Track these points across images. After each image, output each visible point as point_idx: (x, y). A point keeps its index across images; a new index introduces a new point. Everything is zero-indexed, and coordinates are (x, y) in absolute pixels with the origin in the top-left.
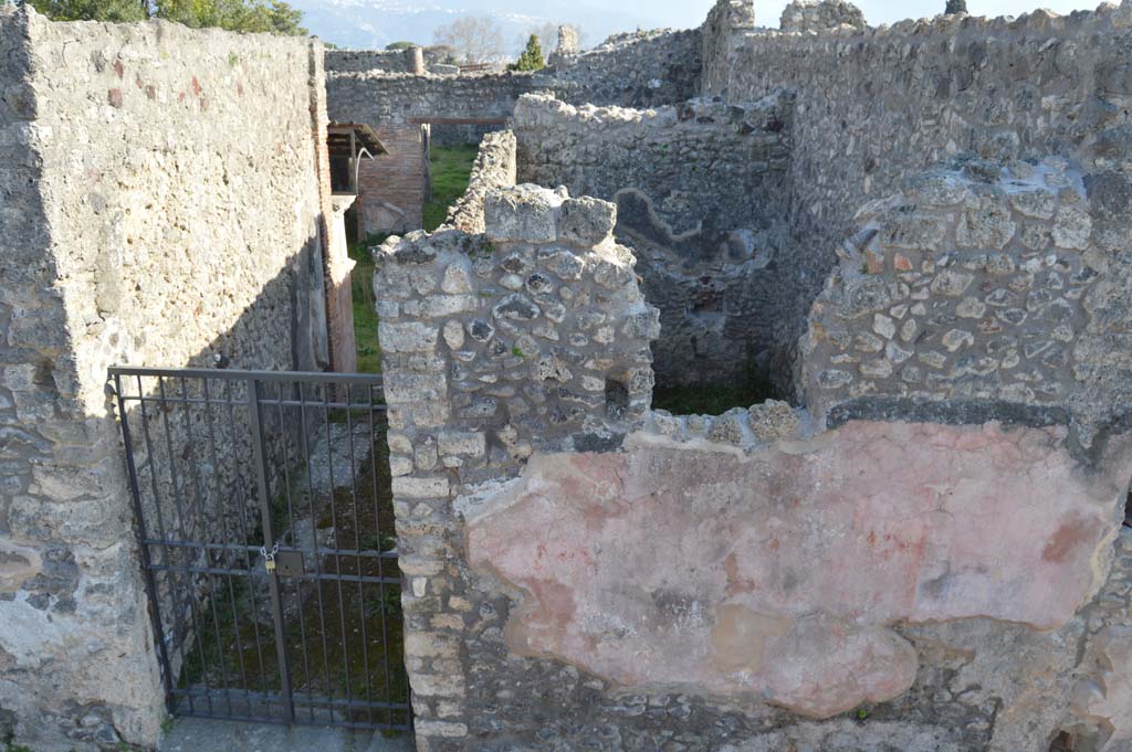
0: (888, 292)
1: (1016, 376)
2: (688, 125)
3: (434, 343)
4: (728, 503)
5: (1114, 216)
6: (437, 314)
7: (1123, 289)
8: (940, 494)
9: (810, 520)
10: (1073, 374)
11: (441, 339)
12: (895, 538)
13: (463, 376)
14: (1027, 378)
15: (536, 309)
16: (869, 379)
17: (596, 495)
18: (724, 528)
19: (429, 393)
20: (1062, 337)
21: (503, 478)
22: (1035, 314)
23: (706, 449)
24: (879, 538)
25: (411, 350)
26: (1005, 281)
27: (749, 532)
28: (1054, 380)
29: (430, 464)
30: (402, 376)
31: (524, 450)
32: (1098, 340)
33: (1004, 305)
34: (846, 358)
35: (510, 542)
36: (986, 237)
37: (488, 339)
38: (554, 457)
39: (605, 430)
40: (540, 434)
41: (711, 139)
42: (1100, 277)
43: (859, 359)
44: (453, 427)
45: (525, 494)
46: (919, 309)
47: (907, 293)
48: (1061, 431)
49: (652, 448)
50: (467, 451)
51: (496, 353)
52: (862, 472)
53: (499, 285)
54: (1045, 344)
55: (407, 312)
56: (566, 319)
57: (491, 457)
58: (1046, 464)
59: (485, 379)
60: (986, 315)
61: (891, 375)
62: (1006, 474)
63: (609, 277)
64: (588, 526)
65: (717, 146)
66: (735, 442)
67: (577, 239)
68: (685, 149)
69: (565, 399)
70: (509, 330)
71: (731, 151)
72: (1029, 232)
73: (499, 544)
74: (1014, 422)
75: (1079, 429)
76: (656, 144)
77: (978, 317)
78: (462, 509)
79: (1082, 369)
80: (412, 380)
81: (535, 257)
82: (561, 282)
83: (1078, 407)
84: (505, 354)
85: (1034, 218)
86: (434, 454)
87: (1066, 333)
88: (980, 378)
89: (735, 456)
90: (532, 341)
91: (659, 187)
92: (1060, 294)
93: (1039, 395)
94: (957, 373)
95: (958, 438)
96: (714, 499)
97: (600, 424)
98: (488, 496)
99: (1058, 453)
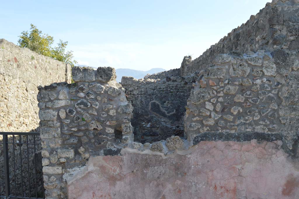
0: (209, 94)
1: (260, 123)
2: (169, 83)
3: (56, 117)
4: (160, 174)
5: (283, 64)
6: (57, 107)
7: (292, 89)
8: (239, 169)
9: (191, 181)
10: (280, 121)
11: (58, 116)
12: (224, 187)
13: (66, 128)
14: (264, 123)
15: (89, 104)
16: (207, 126)
17: (112, 172)
18: (159, 185)
19: (55, 135)
20: (274, 107)
21: (80, 166)
22: (262, 99)
23: (150, 154)
24: (218, 188)
25: (49, 120)
26: (249, 88)
27: (169, 186)
28: (274, 124)
29: (55, 161)
30: (46, 129)
31: (87, 155)
32: (287, 108)
33: (251, 97)
34: (197, 118)
35: (83, 191)
36: (240, 73)
37: (73, 115)
38: (96, 157)
39: (115, 147)
40: (92, 150)
41: (176, 86)
42: (283, 85)
43: (202, 118)
44: (63, 148)
45: (87, 172)
46: (221, 99)
47: (216, 93)
48: (280, 143)
49: (131, 153)
50: (67, 156)
51: (76, 120)
52: (208, 161)
53: (77, 96)
54: (268, 110)
55: (47, 106)
56: (99, 107)
57: (76, 158)
58: (276, 156)
59: (73, 129)
60: (245, 100)
61: (214, 124)
62: (262, 160)
63: (113, 92)
64: (110, 185)
65: (178, 88)
66: (161, 151)
67: (102, 79)
68: (169, 89)
69: (100, 136)
70: (80, 111)
71: (182, 89)
72: (255, 70)
73: (79, 192)
74: (262, 140)
75: (287, 142)
76: (161, 88)
77: (242, 101)
78: (66, 178)
79: (283, 119)
80: (49, 130)
81: (88, 87)
82: (97, 94)
83: (285, 133)
84: (79, 120)
85: (255, 66)
86: (56, 157)
87: (275, 106)
88: (247, 124)
89: (161, 156)
90: (88, 115)
91: (163, 100)
92: (270, 92)
93: (269, 130)
94: (238, 122)
95: (242, 146)
96: (155, 173)
97: (112, 145)
98: (74, 173)
99: (280, 151)
